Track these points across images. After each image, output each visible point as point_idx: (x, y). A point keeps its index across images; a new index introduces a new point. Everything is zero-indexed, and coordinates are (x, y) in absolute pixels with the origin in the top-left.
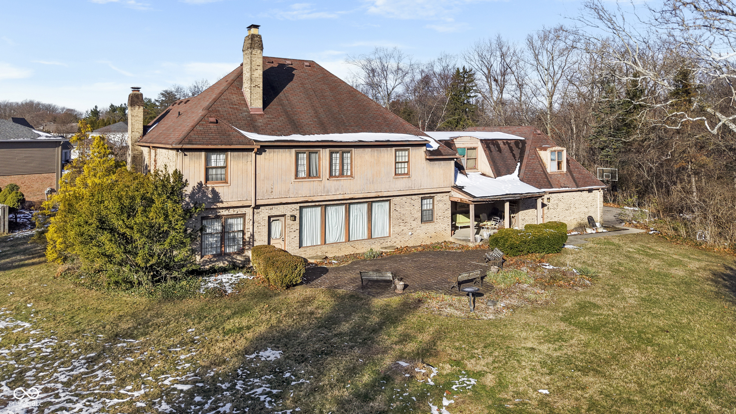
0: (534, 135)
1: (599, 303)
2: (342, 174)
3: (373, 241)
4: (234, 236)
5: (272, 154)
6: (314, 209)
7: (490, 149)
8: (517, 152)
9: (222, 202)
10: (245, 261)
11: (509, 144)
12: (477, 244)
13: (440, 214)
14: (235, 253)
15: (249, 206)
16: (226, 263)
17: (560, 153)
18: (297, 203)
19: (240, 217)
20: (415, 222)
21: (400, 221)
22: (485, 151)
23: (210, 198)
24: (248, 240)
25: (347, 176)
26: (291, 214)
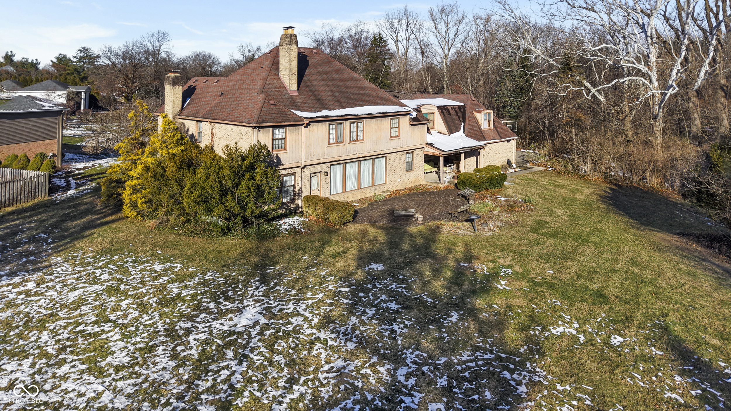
0: (471, 102)
1: (547, 220)
2: (357, 140)
3: (376, 187)
4: (288, 189)
5: (314, 127)
6: (338, 166)
7: (443, 114)
8: (460, 114)
9: (283, 165)
10: (296, 208)
11: (455, 109)
12: (445, 185)
13: (417, 165)
14: (289, 202)
15: (299, 167)
16: (284, 210)
17: (489, 114)
18: (329, 162)
19: (292, 175)
20: (402, 172)
21: (393, 171)
22: (441, 115)
23: (275, 162)
24: (298, 192)
25: (361, 140)
26: (325, 170)
